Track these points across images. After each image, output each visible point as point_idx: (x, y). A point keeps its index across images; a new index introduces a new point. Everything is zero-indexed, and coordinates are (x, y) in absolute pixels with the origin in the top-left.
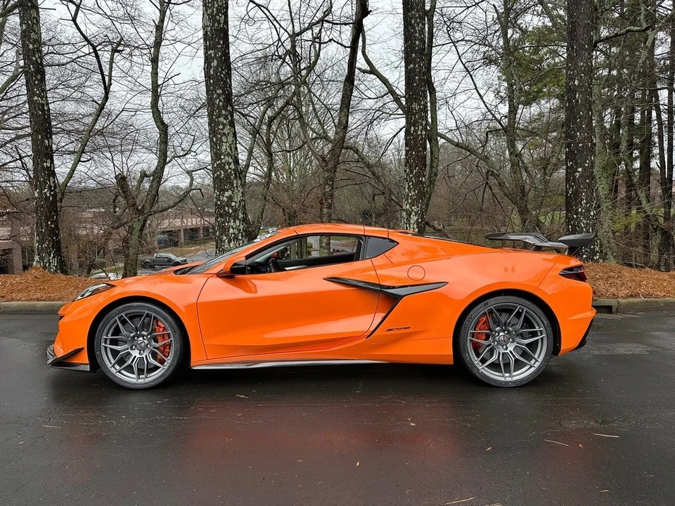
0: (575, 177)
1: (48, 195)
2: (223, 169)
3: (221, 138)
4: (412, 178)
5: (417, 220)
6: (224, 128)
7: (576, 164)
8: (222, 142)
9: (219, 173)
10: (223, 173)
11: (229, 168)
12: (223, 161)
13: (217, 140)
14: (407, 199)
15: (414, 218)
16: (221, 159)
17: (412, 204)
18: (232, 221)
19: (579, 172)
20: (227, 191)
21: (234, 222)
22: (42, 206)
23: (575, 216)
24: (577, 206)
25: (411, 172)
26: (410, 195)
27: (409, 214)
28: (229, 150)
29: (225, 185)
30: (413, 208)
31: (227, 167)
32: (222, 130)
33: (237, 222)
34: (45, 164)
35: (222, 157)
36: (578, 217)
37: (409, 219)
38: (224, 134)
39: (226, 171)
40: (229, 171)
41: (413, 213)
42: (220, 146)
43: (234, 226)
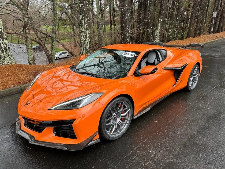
0: (125, 20)
4: (86, 18)
5: (89, 36)
7: (126, 15)
14: (84, 27)
15: (88, 35)
17: (87, 29)
18: (2, 40)
19: (127, 18)
21: (3, 40)
23: (125, 33)
24: (126, 29)
25: (85, 15)
26: (85, 25)
27: (86, 33)
30: (87, 31)
33: (5, 40)
36: (126, 33)
37: (86, 35)
41: (87, 33)
43: (4, 43)
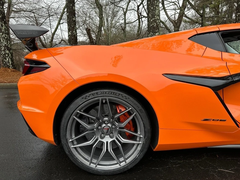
1: (75, 34)
2: (156, 22)
3: (155, 7)
6: (157, 3)
8: (156, 9)
9: (153, 24)
10: (155, 24)
11: (158, 22)
12: (156, 18)
13: (153, 8)
16: (155, 18)
20: (157, 33)
22: (73, 39)
28: (158, 13)
29: (156, 30)
31: (157, 21)
32: (156, 3)
34: (73, 19)
35: (156, 16)
38: (157, 5)
39: (157, 23)
40: (158, 23)
42: (155, 11)
